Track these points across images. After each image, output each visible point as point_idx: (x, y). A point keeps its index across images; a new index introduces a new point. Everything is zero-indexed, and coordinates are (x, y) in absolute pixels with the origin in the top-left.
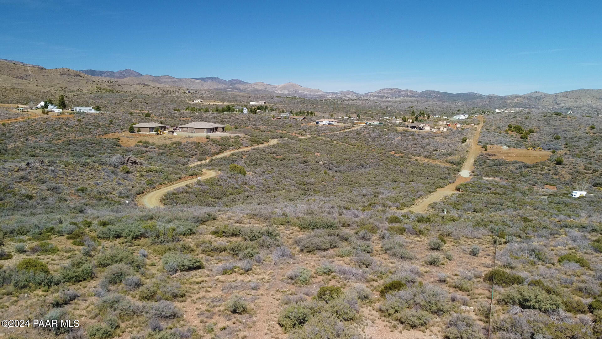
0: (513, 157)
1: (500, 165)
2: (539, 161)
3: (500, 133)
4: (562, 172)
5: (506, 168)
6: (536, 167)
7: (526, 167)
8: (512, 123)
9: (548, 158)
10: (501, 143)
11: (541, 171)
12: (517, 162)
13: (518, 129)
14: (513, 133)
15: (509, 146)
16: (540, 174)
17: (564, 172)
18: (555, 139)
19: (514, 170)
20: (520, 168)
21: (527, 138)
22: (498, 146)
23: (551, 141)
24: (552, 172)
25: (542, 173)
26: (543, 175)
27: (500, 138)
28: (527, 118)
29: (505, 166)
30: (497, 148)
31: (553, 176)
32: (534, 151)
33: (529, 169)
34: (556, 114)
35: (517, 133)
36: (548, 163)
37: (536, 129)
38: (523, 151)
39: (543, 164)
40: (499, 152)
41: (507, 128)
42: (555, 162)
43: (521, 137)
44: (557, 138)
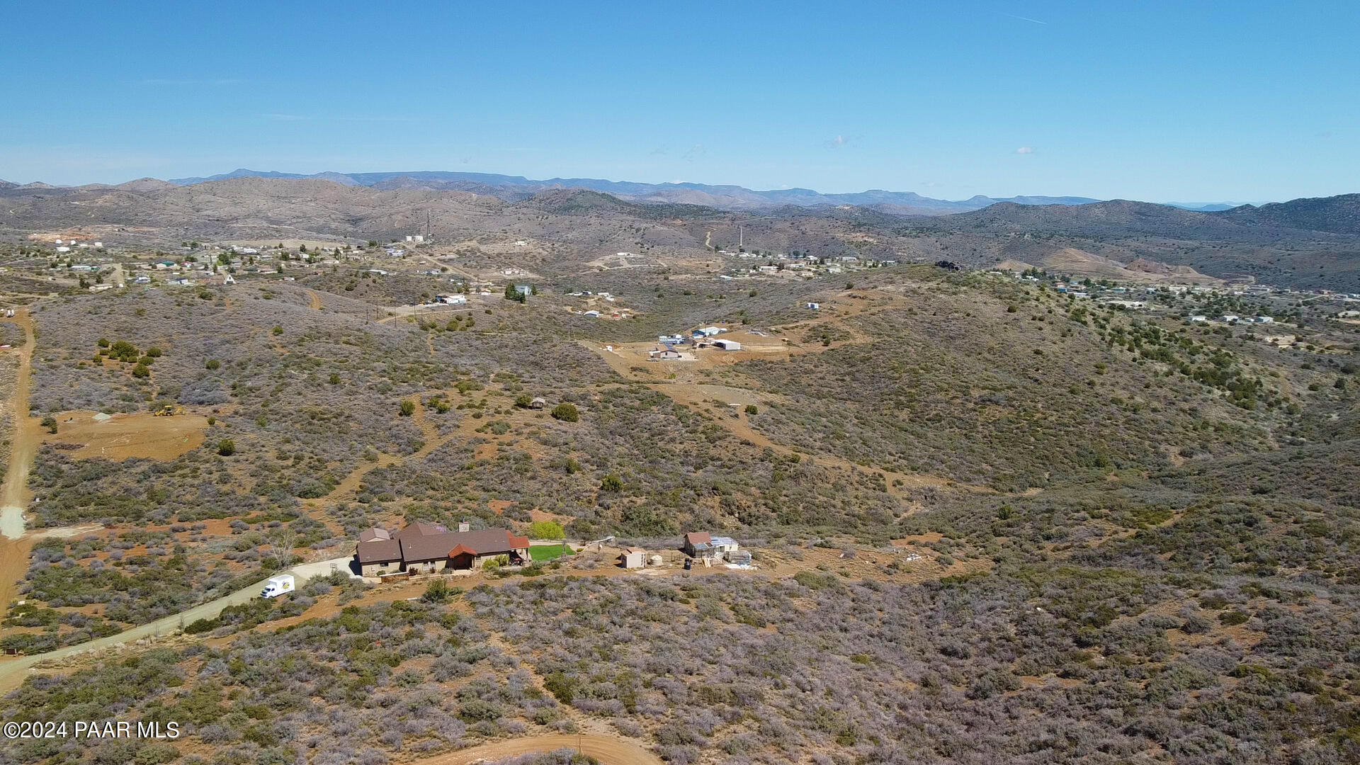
0: (125, 445)
1: (98, 478)
2: (185, 451)
3: (81, 367)
4: (237, 474)
5: (113, 483)
6: (181, 468)
7: (159, 470)
8: (107, 331)
9: (202, 439)
10: (89, 402)
11: (194, 477)
12: (134, 462)
13: (124, 352)
14: (114, 362)
15: (109, 412)
16: (192, 486)
17: (239, 473)
18: (208, 368)
19: (133, 485)
20: (146, 476)
21: (148, 376)
22: (84, 414)
23: (201, 377)
24: (216, 476)
25: (196, 482)
26: (198, 487)
27: (84, 385)
28: (140, 313)
29: (110, 479)
30: (81, 422)
31: (220, 486)
32: (168, 419)
33: (165, 477)
34: (202, 297)
35: (124, 360)
36: (203, 453)
37: (163, 345)
38: (142, 421)
39: (193, 457)
40: (90, 437)
41: (97, 352)
42: (218, 450)
43: (134, 373)
44: (212, 366)
